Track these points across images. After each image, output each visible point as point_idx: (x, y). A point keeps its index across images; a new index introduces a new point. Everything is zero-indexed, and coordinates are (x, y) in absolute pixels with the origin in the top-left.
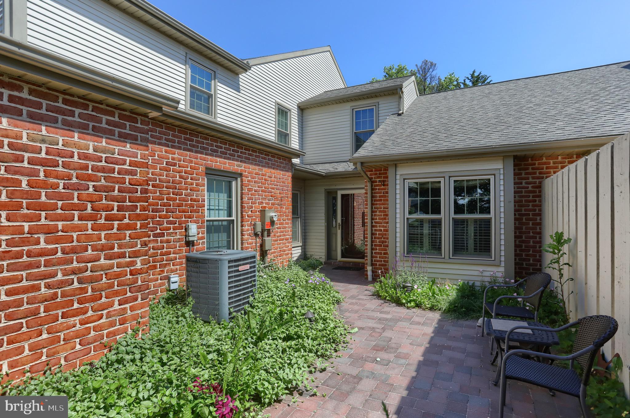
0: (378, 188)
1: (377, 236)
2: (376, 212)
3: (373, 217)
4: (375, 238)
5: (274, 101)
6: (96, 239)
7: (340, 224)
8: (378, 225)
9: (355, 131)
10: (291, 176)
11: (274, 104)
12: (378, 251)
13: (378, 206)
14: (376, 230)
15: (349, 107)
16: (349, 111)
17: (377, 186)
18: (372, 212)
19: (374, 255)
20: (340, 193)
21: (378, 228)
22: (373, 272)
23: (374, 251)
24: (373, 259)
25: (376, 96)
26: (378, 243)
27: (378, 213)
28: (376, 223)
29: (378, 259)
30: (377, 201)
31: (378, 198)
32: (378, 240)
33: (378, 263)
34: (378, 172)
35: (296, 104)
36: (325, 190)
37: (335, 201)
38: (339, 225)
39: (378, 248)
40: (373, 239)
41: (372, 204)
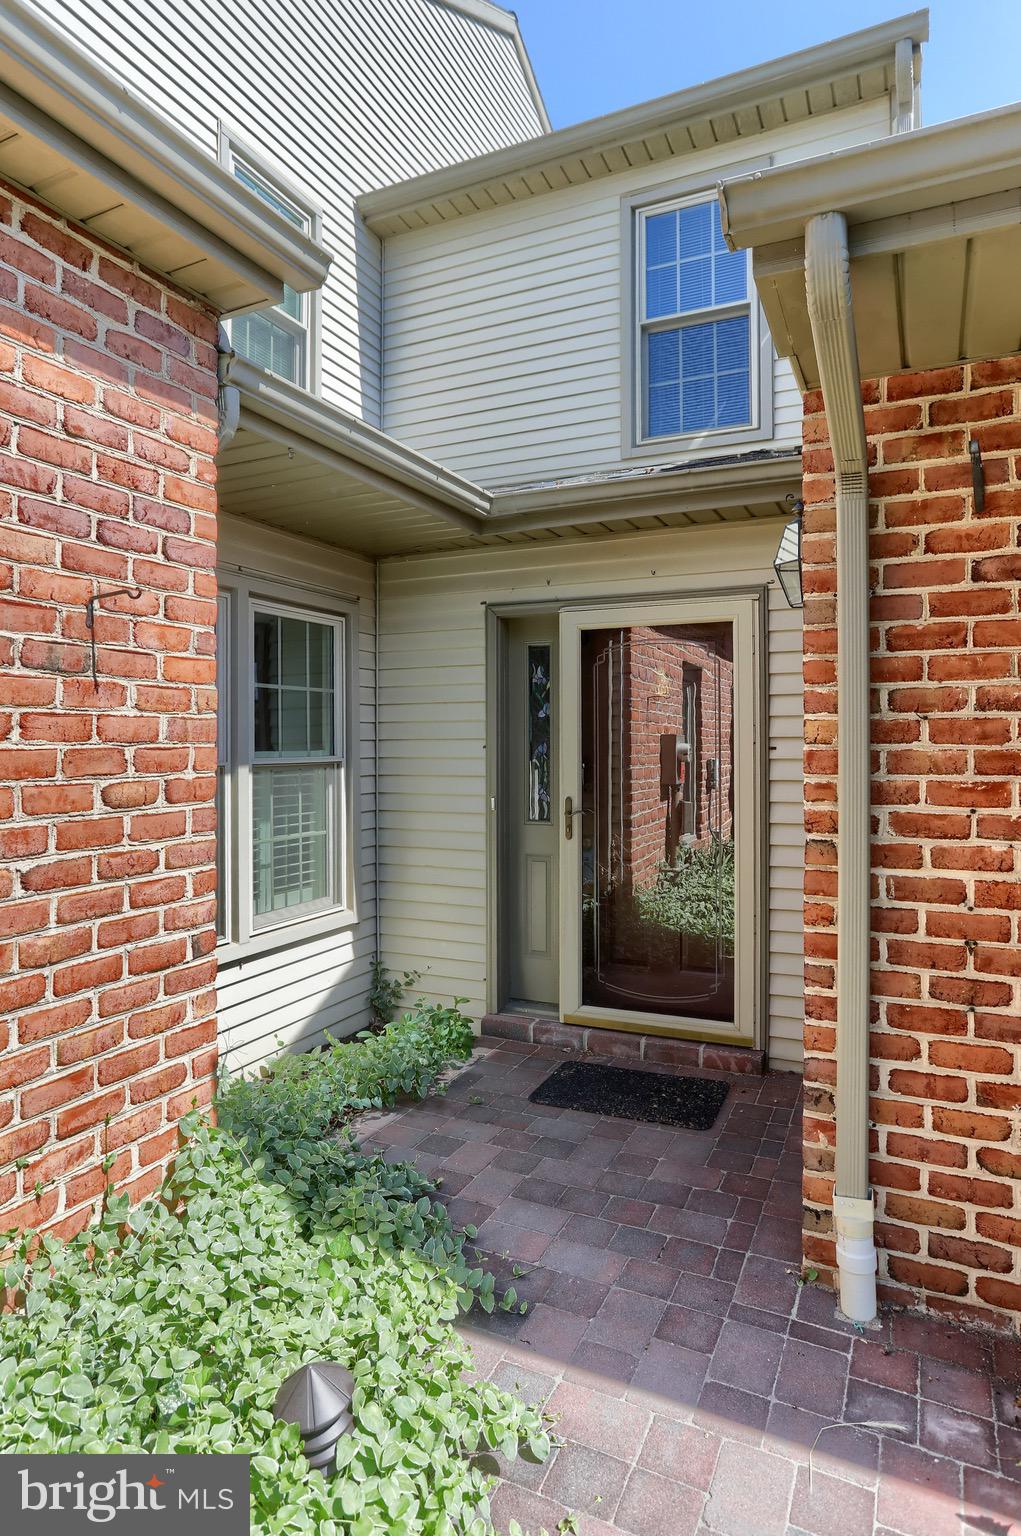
0: (921, 530)
1: (921, 937)
2: (909, 733)
3: (882, 776)
4: (897, 953)
5: (212, 123)
7: (577, 804)
8: (928, 845)
9: (642, 319)
10: (212, 444)
11: (211, 139)
12: (922, 1065)
13: (925, 683)
14: (902, 889)
15: (615, 203)
16: (615, 218)
17: (919, 512)
18: (878, 733)
19: (885, 1093)
20: (571, 627)
21: (928, 872)
22: (882, 1236)
23: (886, 1066)
24: (883, 1130)
26: (927, 1002)
27: (924, 746)
28: (901, 824)
29: (927, 1132)
30: (915, 640)
31: (926, 620)
32: (926, 975)
33: (926, 1170)
34: (924, 402)
35: (350, 201)
36: (489, 606)
37: (546, 674)
38: (569, 812)
39: (924, 1039)
40: (883, 964)
41: (877, 672)
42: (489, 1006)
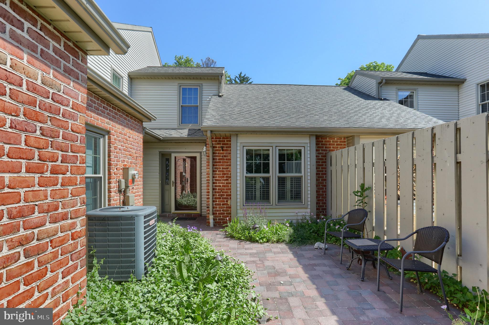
0: (217, 152)
1: (217, 191)
2: (216, 171)
3: (214, 175)
4: (215, 192)
5: (110, 66)
6: (43, 197)
7: (174, 182)
8: (218, 182)
9: (181, 104)
10: (142, 137)
11: (110, 69)
12: (217, 203)
13: (218, 167)
14: (216, 186)
15: (177, 84)
16: (177, 87)
17: (217, 150)
18: (213, 171)
19: (214, 206)
20: (173, 156)
21: (218, 184)
22: (214, 219)
23: (214, 203)
24: (214, 209)
25: (201, 79)
26: (218, 197)
27: (217, 172)
28: (216, 180)
29: (218, 209)
30: (217, 162)
31: (218, 161)
32: (218, 194)
33: (218, 212)
34: (218, 140)
35: (127, 73)
36: (160, 152)
37: (168, 162)
38: (173, 183)
39: (217, 200)
40: (214, 193)
41: (213, 165)
42: (160, 212)
